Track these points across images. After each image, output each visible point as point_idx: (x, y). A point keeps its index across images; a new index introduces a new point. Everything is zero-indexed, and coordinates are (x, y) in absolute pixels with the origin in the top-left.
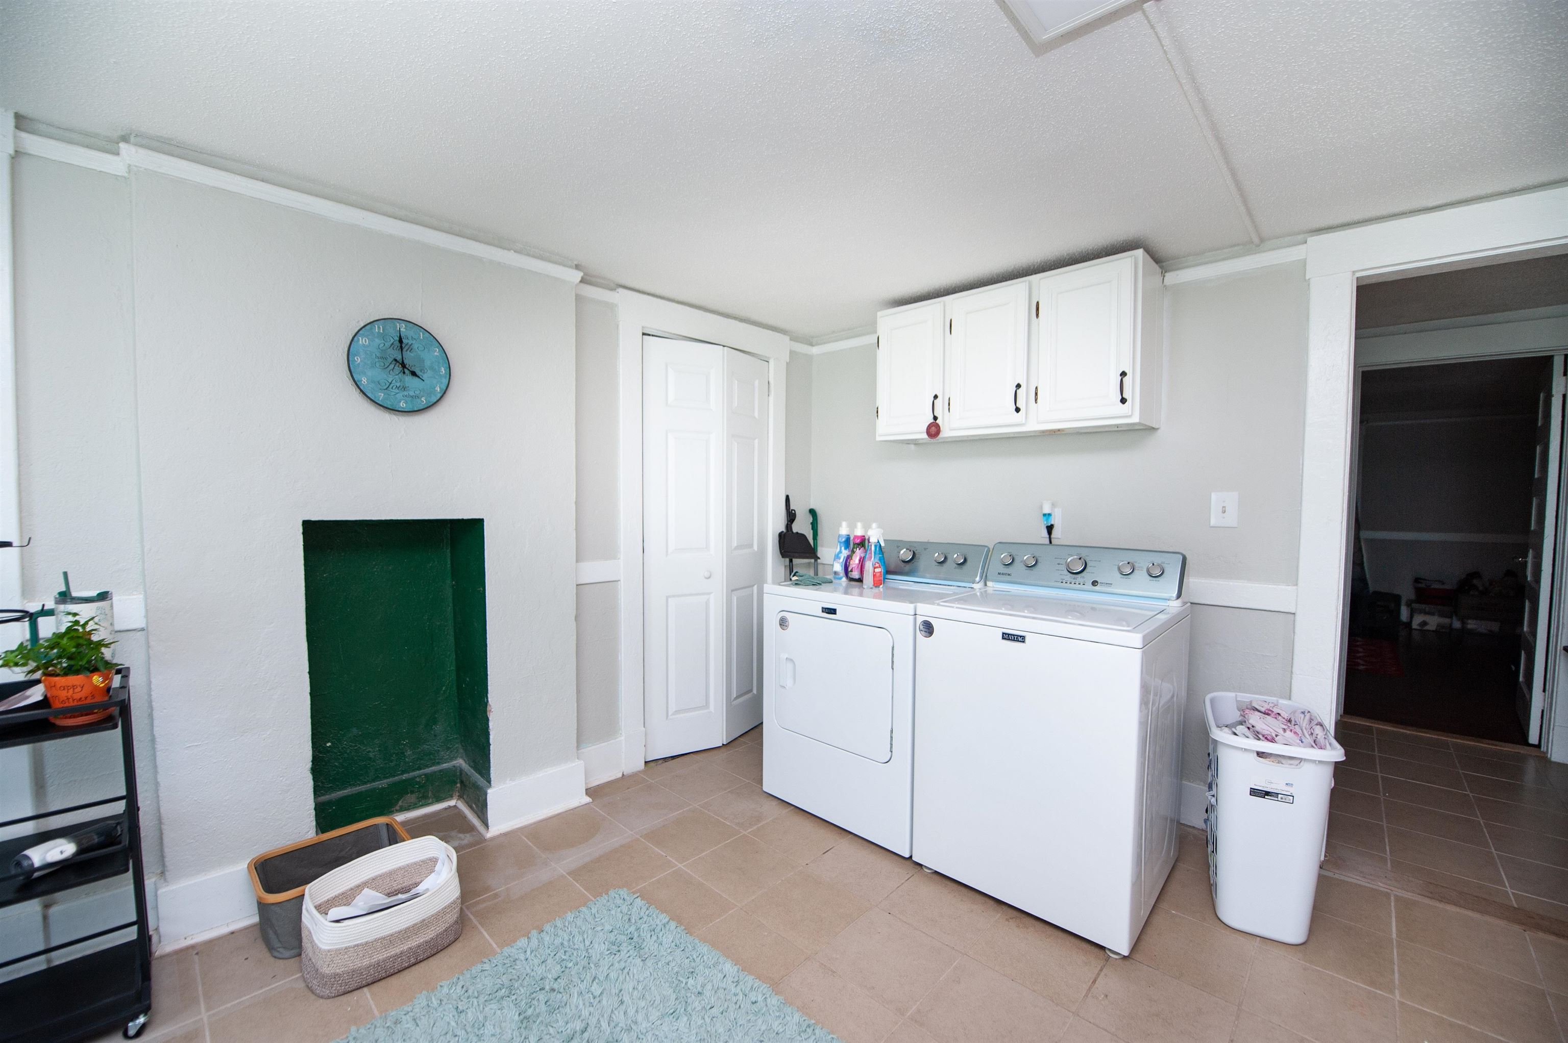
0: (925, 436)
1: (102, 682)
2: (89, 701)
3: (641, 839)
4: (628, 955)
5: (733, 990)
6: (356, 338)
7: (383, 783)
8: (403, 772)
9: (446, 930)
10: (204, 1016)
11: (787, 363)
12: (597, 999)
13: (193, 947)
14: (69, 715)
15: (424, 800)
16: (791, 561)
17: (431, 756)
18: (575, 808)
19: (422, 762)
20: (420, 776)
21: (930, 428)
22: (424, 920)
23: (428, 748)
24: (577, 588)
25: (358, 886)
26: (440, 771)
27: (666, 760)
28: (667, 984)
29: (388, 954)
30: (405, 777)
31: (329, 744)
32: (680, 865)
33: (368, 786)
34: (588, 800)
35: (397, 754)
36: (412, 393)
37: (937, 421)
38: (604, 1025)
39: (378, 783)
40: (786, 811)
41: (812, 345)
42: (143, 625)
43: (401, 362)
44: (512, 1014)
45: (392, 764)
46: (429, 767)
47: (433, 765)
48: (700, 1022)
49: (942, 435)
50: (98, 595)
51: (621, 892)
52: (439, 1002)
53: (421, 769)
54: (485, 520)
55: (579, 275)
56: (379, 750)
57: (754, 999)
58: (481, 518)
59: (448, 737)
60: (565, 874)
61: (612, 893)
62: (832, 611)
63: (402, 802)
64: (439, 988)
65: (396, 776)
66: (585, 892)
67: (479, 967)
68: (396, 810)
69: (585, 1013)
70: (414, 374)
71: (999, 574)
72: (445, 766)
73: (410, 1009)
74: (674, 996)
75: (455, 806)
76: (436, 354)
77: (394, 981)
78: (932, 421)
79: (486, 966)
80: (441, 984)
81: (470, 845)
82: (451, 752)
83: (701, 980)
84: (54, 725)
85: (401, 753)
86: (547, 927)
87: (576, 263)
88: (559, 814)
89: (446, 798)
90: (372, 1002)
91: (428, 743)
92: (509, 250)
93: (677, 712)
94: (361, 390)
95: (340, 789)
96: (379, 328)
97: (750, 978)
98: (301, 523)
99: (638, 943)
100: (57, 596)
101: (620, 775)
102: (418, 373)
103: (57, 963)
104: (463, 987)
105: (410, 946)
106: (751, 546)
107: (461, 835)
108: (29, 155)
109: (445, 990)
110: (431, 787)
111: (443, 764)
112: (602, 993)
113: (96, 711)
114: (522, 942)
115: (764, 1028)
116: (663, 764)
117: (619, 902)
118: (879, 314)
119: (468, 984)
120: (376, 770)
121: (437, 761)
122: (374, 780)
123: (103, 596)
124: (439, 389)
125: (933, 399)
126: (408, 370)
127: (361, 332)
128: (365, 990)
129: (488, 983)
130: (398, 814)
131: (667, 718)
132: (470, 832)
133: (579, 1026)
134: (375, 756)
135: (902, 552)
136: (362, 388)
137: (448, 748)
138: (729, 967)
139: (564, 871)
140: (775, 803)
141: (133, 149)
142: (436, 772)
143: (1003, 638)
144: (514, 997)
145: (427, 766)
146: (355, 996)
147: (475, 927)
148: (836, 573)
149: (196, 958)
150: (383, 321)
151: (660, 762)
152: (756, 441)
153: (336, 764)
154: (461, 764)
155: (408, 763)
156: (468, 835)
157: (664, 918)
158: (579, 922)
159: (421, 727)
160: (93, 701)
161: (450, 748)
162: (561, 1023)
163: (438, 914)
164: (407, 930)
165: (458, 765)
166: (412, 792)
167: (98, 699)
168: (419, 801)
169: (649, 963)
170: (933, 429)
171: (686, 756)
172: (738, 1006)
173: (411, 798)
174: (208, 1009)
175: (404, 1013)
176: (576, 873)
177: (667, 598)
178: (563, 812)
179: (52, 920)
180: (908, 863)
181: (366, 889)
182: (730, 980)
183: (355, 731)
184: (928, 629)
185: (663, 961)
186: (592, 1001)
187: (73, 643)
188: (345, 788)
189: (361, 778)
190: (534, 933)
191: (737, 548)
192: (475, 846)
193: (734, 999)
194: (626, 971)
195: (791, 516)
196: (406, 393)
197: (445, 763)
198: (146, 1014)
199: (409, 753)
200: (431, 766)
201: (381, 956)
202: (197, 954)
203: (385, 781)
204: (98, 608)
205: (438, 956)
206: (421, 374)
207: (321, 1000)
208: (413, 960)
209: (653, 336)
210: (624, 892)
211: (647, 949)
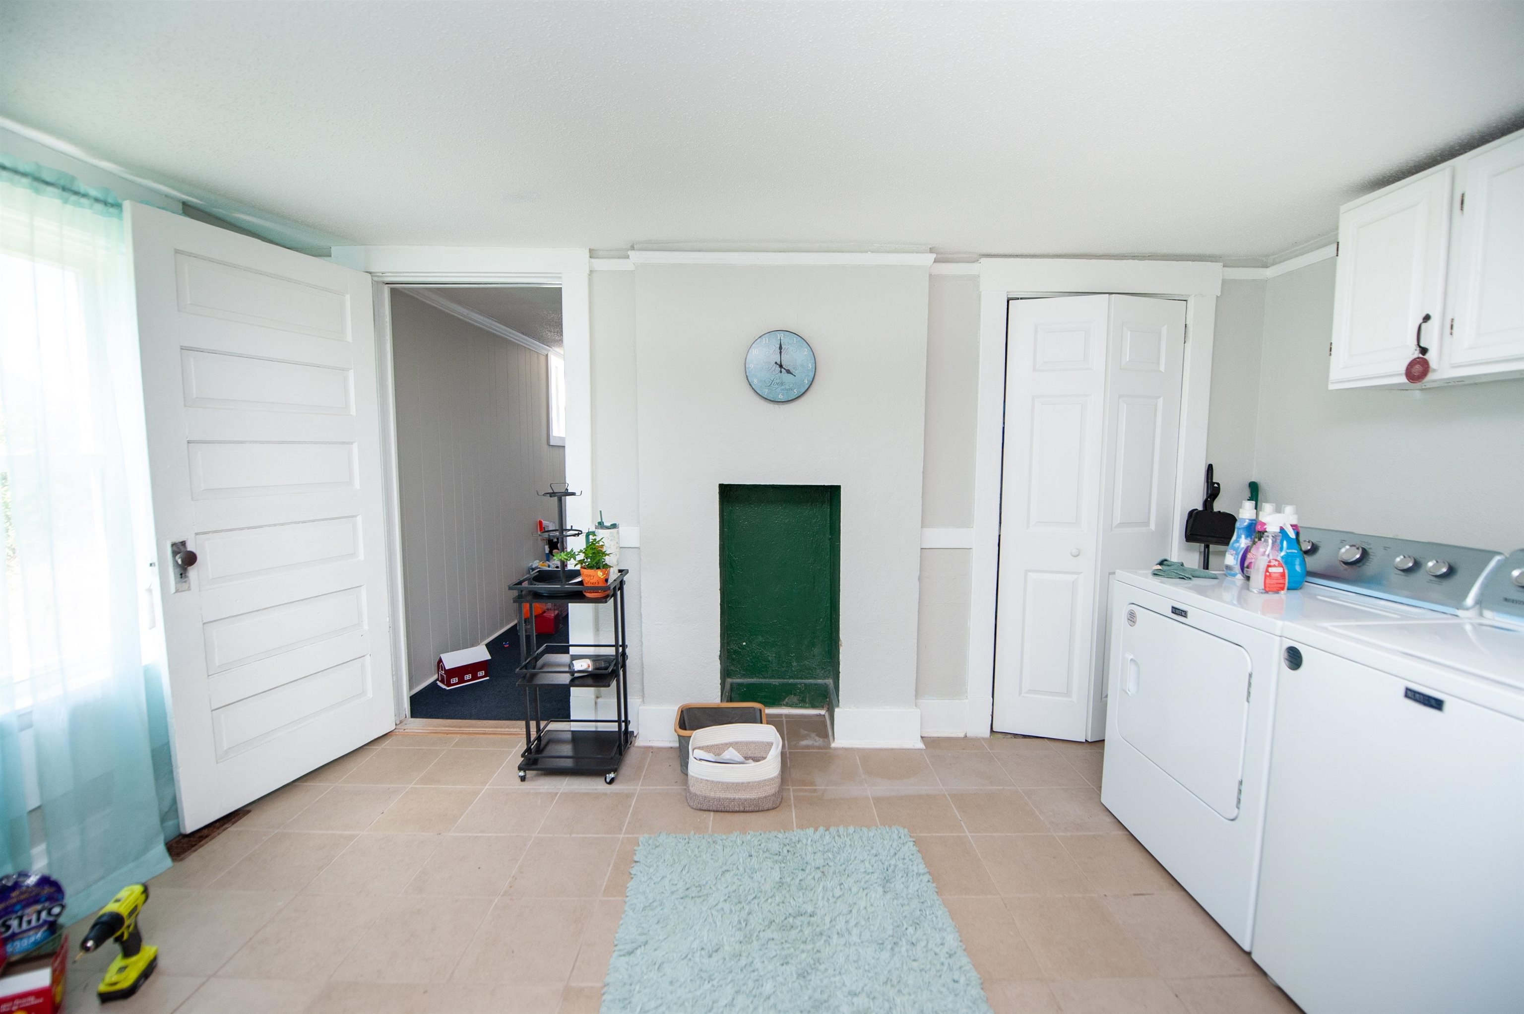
0: (1403, 379)
1: (602, 575)
2: (596, 585)
3: (948, 796)
4: (875, 881)
5: (943, 959)
6: (750, 351)
7: (775, 682)
8: (790, 678)
9: (765, 797)
10: (639, 788)
11: (1217, 297)
12: (835, 900)
13: (652, 747)
14: (589, 591)
15: (802, 703)
16: (1207, 547)
17: (810, 671)
18: (908, 749)
19: (804, 673)
20: (801, 684)
21: (1416, 364)
22: (749, 783)
23: (808, 664)
24: (921, 551)
25: (726, 744)
26: (815, 684)
27: (1016, 736)
28: (892, 921)
29: (726, 796)
30: (791, 681)
31: (744, 644)
32: (968, 834)
33: (767, 680)
34: (921, 745)
35: (787, 663)
36: (787, 387)
37: (1426, 357)
38: (827, 919)
39: (773, 680)
40: (1120, 833)
41: (1265, 266)
42: (638, 545)
43: (779, 364)
44: (776, 876)
45: (783, 669)
46: (808, 679)
47: (812, 678)
48: (898, 965)
49: (1430, 377)
50: (611, 525)
51: (901, 830)
52: (741, 843)
53: (802, 679)
54: (842, 487)
55: (933, 256)
56: (775, 656)
57: (956, 978)
58: (839, 485)
59: (823, 659)
60: (870, 797)
61: (894, 828)
62: (1182, 613)
63: (788, 699)
64: (747, 833)
65: (785, 679)
66: (877, 818)
67: (774, 833)
68: (784, 705)
69: (820, 903)
70: (788, 372)
71: (1506, 600)
72: (820, 681)
73: (725, 838)
74: (890, 932)
75: (824, 715)
76: (805, 353)
77: (728, 816)
78: (1417, 354)
79: (780, 835)
80: (749, 832)
81: (819, 748)
82: (825, 672)
83: (920, 932)
84: (585, 596)
85: (790, 663)
86: (832, 829)
87: (929, 247)
88: (892, 749)
89: (818, 707)
90: (711, 822)
91: (809, 661)
92: (866, 252)
93: (1030, 691)
94: (753, 389)
95: (750, 678)
96: (766, 340)
97: (965, 960)
98: (718, 486)
99: (888, 876)
100: (597, 524)
101: (962, 735)
102: (792, 370)
103: (599, 729)
104: (759, 840)
105: (740, 797)
106: (1147, 524)
107: (817, 738)
108: (596, 271)
109: (749, 837)
110: (808, 695)
111: (818, 679)
112: (840, 897)
113: (600, 591)
114: (810, 831)
115: (950, 1006)
116: (1011, 739)
117: (895, 836)
118: (1343, 208)
119: (763, 841)
120: (773, 671)
121: (814, 676)
122: (771, 678)
123: (614, 526)
124: (806, 382)
125: (1421, 321)
126: (785, 369)
127: (753, 345)
128: (712, 813)
129: (775, 847)
130: (785, 707)
131: (1020, 695)
132: (824, 738)
133: (810, 909)
134: (772, 660)
135: (1343, 550)
136: (754, 387)
137: (823, 668)
138: (952, 940)
139: (871, 795)
140: (1109, 819)
141: (638, 253)
142: (811, 684)
143: (1406, 696)
144: (783, 865)
145: (807, 678)
146: (705, 815)
147: (790, 806)
148: (1228, 568)
149: (651, 754)
150: (769, 334)
151: (1009, 736)
152: (1161, 400)
153: (748, 659)
154: (830, 684)
155: (794, 671)
156: (821, 740)
157: (922, 868)
158: (856, 836)
159: (804, 646)
160: (598, 585)
161: (824, 669)
162: (800, 900)
163: (759, 783)
164: (738, 784)
165: (828, 683)
166: (795, 694)
167: (601, 585)
168: (800, 703)
169: (889, 896)
170: (1418, 368)
171: (1039, 739)
172: (938, 974)
173: (795, 699)
174: (642, 785)
175: (721, 838)
176: (878, 800)
177: (1027, 572)
178: (897, 749)
179: (598, 704)
180: (1246, 958)
181: (731, 748)
182: (945, 949)
183: (760, 638)
184: (1294, 658)
185: (901, 901)
186: (830, 898)
187: (591, 552)
188: (752, 678)
189: (763, 673)
190: (821, 829)
191: (1121, 525)
192: (822, 749)
193: (938, 967)
194: (866, 891)
195: (1213, 491)
196: (783, 387)
197: (820, 679)
198: (614, 773)
199: (795, 664)
200: (810, 679)
201: (722, 795)
202: (652, 752)
203: (778, 680)
204: (611, 533)
205: (758, 814)
206: (794, 371)
207: (689, 808)
208: (742, 809)
209: (1021, 299)
210: (904, 831)
211: (893, 885)
